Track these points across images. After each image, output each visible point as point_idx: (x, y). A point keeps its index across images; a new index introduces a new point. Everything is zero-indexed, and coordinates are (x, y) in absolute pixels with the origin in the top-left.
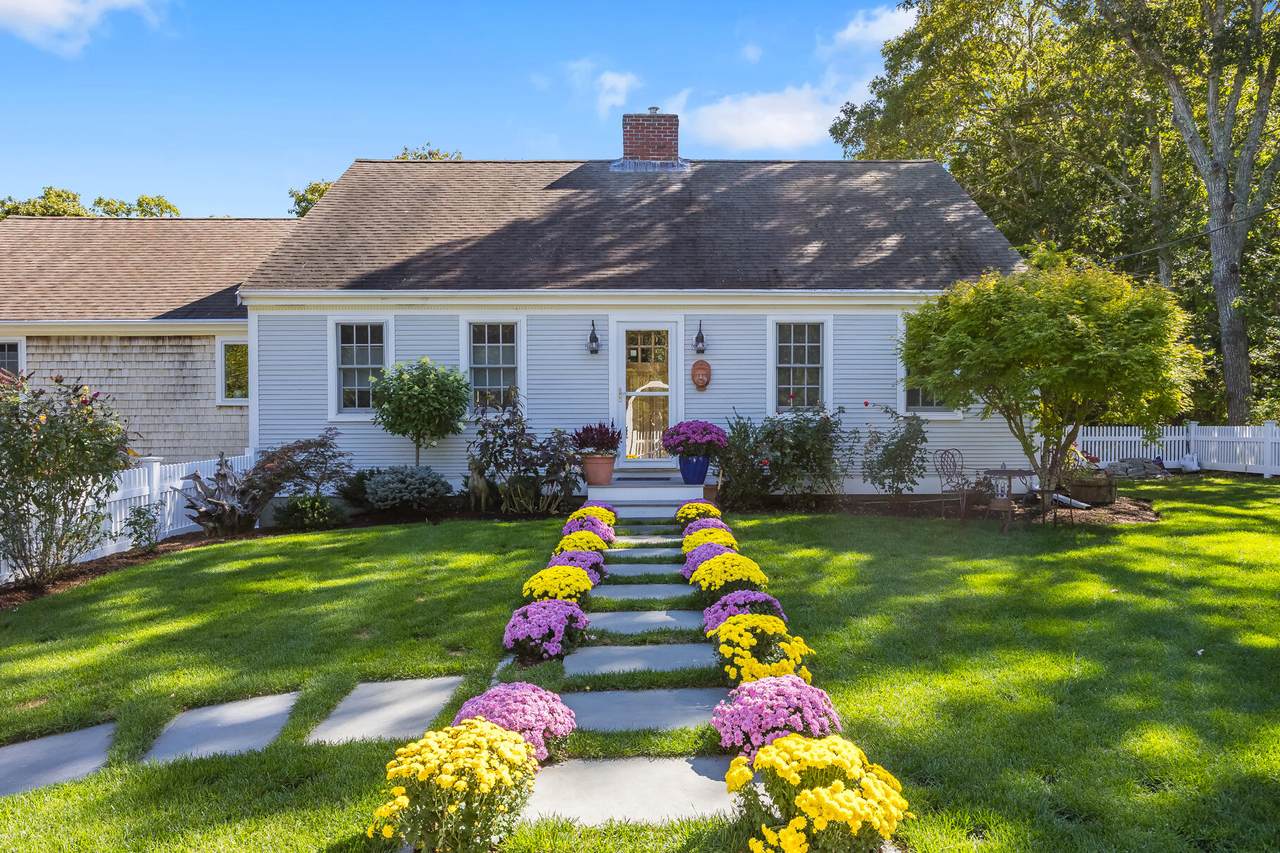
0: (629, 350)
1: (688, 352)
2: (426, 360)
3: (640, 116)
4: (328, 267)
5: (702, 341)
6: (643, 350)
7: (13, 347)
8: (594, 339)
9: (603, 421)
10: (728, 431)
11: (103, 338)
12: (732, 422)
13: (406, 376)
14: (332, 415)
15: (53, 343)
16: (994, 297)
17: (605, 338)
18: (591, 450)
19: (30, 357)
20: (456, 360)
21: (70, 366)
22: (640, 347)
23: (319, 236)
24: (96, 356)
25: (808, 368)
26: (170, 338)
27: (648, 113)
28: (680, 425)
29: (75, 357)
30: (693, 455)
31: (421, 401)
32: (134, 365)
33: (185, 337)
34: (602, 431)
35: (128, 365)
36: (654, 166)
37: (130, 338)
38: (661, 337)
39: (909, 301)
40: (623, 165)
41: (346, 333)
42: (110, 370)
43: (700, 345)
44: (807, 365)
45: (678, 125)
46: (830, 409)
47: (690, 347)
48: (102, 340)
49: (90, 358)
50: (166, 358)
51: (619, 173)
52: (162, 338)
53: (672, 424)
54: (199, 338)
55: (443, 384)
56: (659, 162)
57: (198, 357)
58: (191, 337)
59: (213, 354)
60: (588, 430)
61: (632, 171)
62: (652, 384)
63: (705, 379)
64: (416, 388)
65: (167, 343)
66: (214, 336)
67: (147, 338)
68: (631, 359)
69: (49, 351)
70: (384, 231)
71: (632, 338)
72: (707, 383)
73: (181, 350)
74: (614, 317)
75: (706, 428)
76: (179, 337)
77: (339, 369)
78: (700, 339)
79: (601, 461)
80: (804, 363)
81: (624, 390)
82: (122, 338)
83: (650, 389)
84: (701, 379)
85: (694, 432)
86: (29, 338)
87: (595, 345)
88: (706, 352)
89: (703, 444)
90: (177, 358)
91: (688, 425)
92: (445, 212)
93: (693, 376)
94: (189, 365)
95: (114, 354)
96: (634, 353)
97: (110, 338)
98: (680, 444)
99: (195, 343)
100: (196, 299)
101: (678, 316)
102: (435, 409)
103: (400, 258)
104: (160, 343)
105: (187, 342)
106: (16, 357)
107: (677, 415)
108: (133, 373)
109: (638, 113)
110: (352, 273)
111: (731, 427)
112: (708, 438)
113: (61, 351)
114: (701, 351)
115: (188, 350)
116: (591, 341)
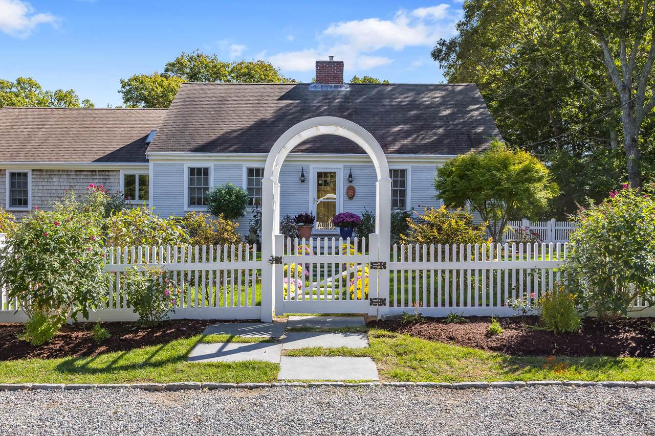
0: (318, 181)
1: (345, 182)
2: (231, 184)
3: (324, 62)
4: (183, 141)
5: (351, 177)
6: (324, 180)
7: (25, 175)
8: (303, 175)
9: (307, 213)
10: (362, 218)
11: (67, 171)
12: (364, 213)
13: (223, 192)
14: (186, 209)
15: (44, 173)
16: (468, 163)
17: (307, 175)
18: (302, 224)
19: (33, 179)
20: (241, 184)
21: (52, 184)
22: (323, 179)
23: (174, 126)
24: (64, 179)
25: (400, 190)
26: (99, 171)
27: (328, 59)
28: (341, 214)
29: (54, 180)
30: (346, 227)
31: (229, 202)
32: (82, 184)
33: (106, 171)
34: (307, 216)
35: (79, 184)
36: (331, 87)
37: (80, 171)
38: (333, 175)
39: (441, 160)
40: (315, 86)
41: (192, 171)
42: (71, 186)
43: (351, 179)
44: (399, 188)
45: (343, 66)
46: (408, 208)
47: (346, 180)
48: (67, 172)
49: (61, 180)
50: (97, 181)
51: (313, 91)
52: (95, 171)
53: (337, 214)
54: (113, 171)
55: (238, 195)
56: (334, 85)
57: (112, 180)
58: (108, 171)
59: (119, 179)
60: (300, 216)
61: (320, 90)
62: (328, 196)
63: (353, 194)
64: (228, 196)
65: (97, 174)
66: (120, 171)
67: (88, 171)
68: (319, 185)
69: (42, 177)
70: (204, 123)
71: (320, 175)
72: (353, 196)
73: (104, 177)
74: (312, 166)
75: (352, 215)
76: (103, 171)
77: (189, 188)
78: (350, 176)
79: (306, 229)
80: (398, 187)
81: (316, 199)
82: (76, 171)
83: (328, 199)
84: (351, 193)
85: (346, 217)
86: (33, 170)
87: (303, 178)
88: (353, 182)
89: (350, 222)
90: (102, 180)
91: (344, 214)
92: (231, 112)
93: (347, 193)
94: (107, 184)
95: (72, 178)
96: (320, 182)
97: (71, 171)
98: (340, 222)
99: (111, 174)
100: (109, 152)
101: (341, 166)
102: (235, 206)
103: (214, 137)
104: (94, 173)
105: (107, 173)
106: (27, 179)
107: (339, 210)
108: (81, 188)
109: (323, 60)
110: (194, 145)
111: (363, 215)
112: (352, 219)
113: (48, 177)
114: (351, 182)
115: (107, 177)
116: (302, 177)
